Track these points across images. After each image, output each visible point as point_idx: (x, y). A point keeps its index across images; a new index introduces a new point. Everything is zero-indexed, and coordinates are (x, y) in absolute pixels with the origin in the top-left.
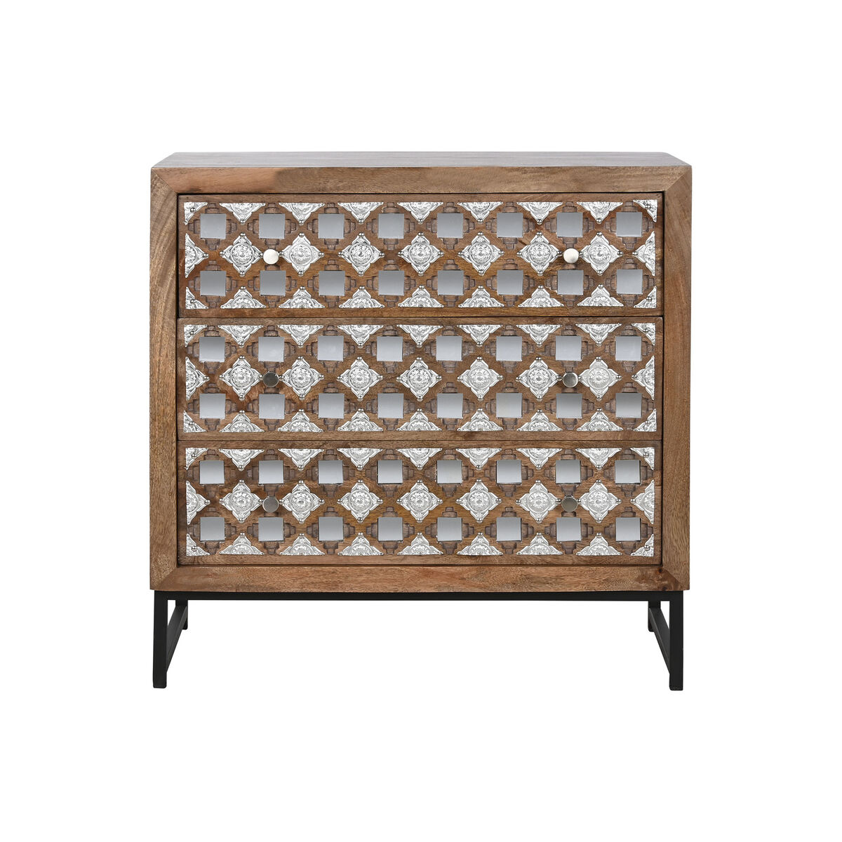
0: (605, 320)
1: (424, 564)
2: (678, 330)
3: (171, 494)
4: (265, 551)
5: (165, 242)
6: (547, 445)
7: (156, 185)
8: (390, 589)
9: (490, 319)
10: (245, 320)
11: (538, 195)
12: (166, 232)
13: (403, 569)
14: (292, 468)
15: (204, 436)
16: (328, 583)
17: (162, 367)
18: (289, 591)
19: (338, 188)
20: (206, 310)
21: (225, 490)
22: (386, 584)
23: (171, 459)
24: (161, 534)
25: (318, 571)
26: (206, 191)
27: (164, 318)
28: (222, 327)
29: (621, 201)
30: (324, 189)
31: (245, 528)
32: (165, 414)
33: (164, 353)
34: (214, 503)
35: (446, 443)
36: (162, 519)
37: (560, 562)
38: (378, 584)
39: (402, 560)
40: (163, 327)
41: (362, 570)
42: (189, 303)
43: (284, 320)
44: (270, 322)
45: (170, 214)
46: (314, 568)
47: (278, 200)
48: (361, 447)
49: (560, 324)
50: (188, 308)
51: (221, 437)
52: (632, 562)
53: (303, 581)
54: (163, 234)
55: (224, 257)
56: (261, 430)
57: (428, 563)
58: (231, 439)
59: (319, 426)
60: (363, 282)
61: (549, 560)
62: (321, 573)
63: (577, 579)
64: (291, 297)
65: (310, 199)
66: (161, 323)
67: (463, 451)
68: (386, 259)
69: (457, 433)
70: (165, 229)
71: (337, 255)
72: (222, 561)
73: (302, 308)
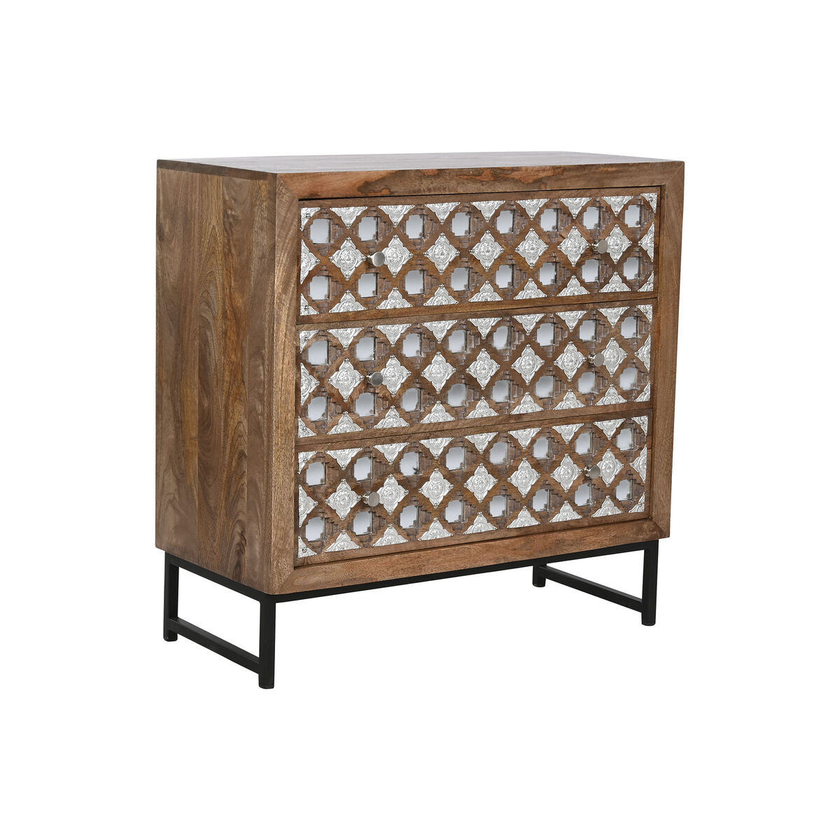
0: (618, 303)
1: (484, 540)
2: (671, 309)
3: (290, 499)
4: (361, 544)
5: (288, 249)
6: (574, 421)
7: (281, 191)
8: (462, 566)
9: (537, 309)
10: (350, 324)
11: (574, 191)
12: (290, 239)
13: (471, 546)
14: (383, 463)
15: (314, 440)
16: (414, 568)
17: (285, 375)
18: (385, 580)
19: (429, 190)
20: (317, 315)
21: (330, 490)
22: (458, 563)
23: (291, 465)
24: (282, 539)
25: (405, 558)
26: (323, 196)
27: (287, 326)
28: (330, 331)
29: (632, 195)
30: (419, 191)
31: (346, 525)
32: (286, 421)
33: (286, 361)
34: (321, 503)
35: (500, 426)
36: (283, 525)
37: (581, 525)
38: (453, 563)
39: (468, 538)
40: (286, 334)
41: (440, 552)
42: (303, 310)
43: (380, 321)
44: (369, 323)
45: (293, 220)
46: (403, 556)
47: (377, 203)
48: (436, 437)
49: (587, 310)
50: (303, 314)
51: (329, 439)
52: (630, 518)
53: (395, 568)
54: (287, 241)
55: (333, 262)
56: (361, 429)
57: (486, 539)
58: (337, 440)
59: (406, 421)
60: (443, 280)
61: (572, 524)
62: (409, 559)
63: (595, 538)
64: (387, 298)
65: (403, 201)
66: (285, 330)
67: (513, 433)
68: (460, 256)
69: (511, 416)
70: (289, 236)
71: (423, 255)
72: (327, 559)
73: (395, 309)
